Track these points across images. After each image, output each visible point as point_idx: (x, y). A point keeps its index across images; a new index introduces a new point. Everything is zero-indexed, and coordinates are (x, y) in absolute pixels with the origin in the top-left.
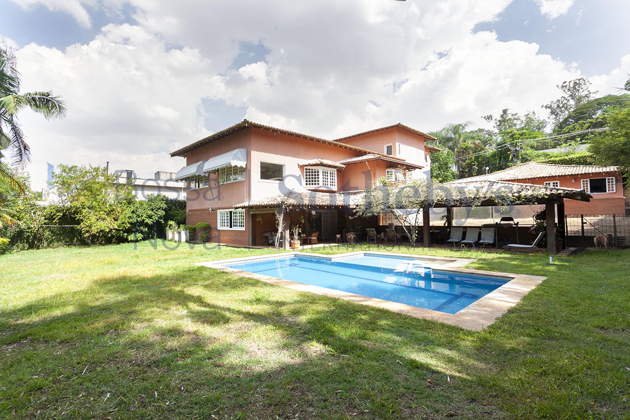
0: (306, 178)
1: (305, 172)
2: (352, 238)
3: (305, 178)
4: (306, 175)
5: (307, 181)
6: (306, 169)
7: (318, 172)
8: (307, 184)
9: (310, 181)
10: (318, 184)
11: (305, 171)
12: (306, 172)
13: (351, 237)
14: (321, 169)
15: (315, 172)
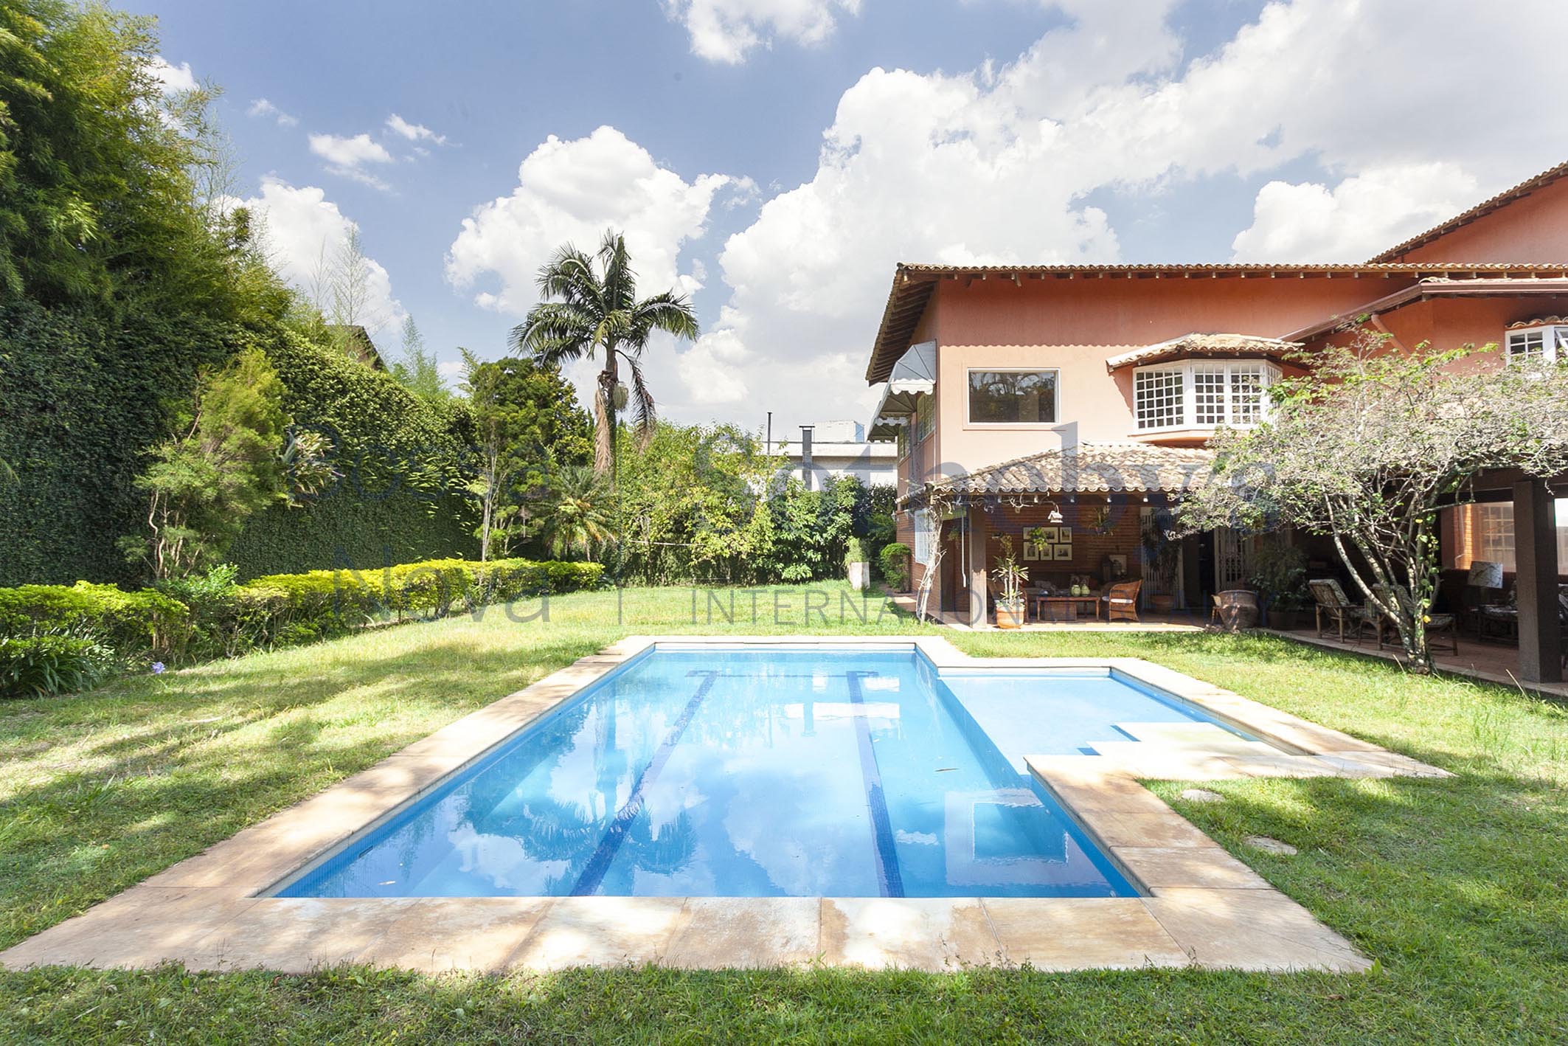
0: (1141, 405)
1: (1135, 386)
2: (1234, 612)
3: (1136, 406)
4: (1140, 396)
5: (1141, 415)
6: (1140, 376)
7: (1179, 380)
8: (1142, 425)
9: (1151, 414)
10: (1180, 421)
11: (1135, 382)
12: (1140, 386)
13: (1230, 608)
14: (1188, 371)
15: (1169, 382)
